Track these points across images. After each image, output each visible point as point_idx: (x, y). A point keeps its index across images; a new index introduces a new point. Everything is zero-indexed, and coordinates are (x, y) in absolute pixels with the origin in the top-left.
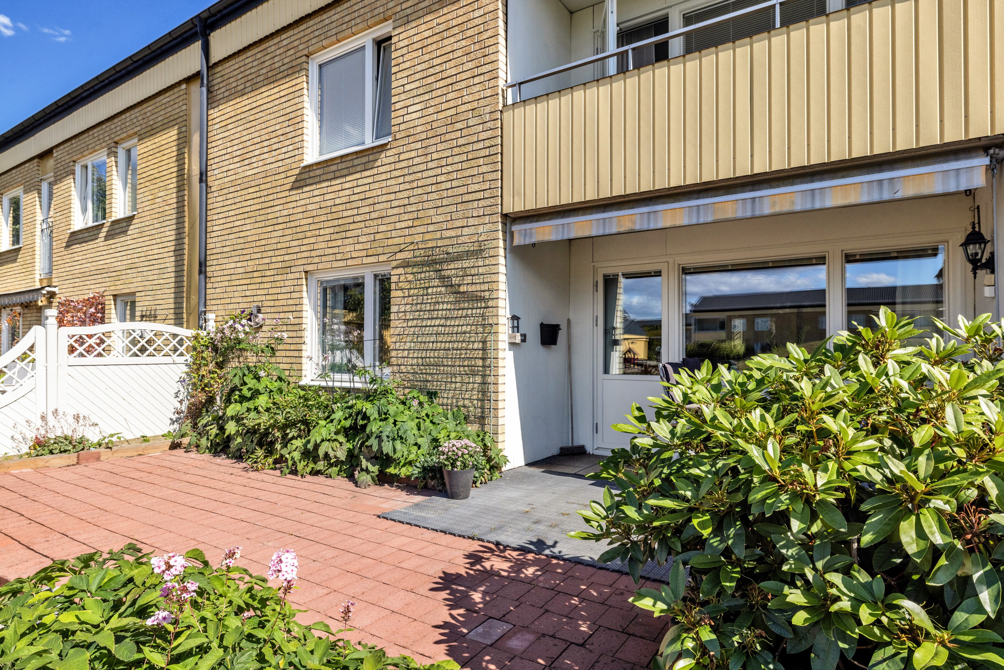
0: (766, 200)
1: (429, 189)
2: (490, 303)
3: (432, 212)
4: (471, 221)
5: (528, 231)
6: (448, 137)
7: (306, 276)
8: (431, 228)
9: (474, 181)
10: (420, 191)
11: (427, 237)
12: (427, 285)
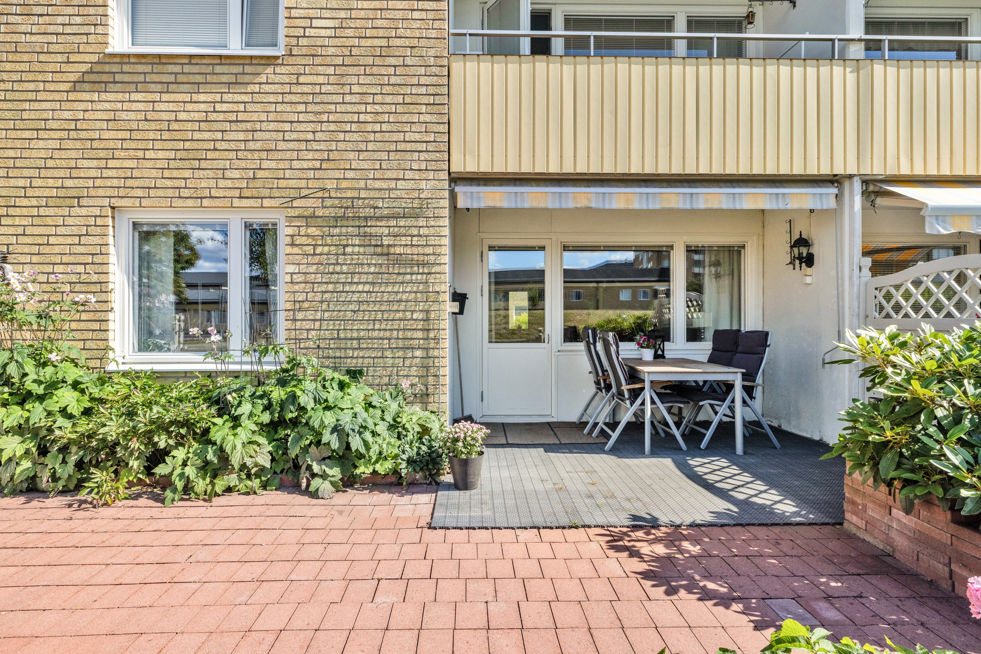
0: (701, 197)
1: (348, 127)
2: (435, 269)
3: (352, 155)
4: (409, 174)
5: (475, 195)
6: (375, 70)
7: (113, 213)
8: (350, 174)
9: (413, 129)
10: (332, 127)
11: (344, 184)
12: (345, 243)
